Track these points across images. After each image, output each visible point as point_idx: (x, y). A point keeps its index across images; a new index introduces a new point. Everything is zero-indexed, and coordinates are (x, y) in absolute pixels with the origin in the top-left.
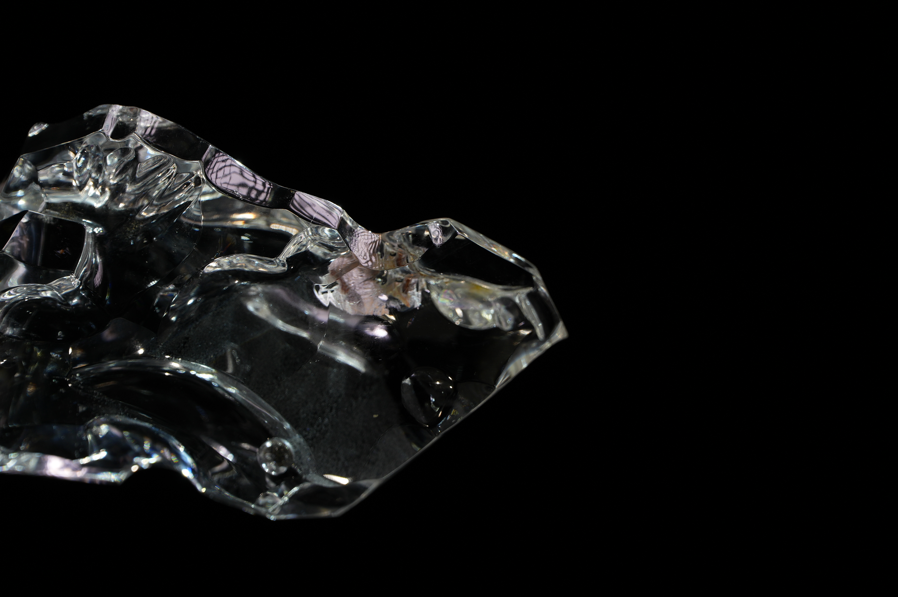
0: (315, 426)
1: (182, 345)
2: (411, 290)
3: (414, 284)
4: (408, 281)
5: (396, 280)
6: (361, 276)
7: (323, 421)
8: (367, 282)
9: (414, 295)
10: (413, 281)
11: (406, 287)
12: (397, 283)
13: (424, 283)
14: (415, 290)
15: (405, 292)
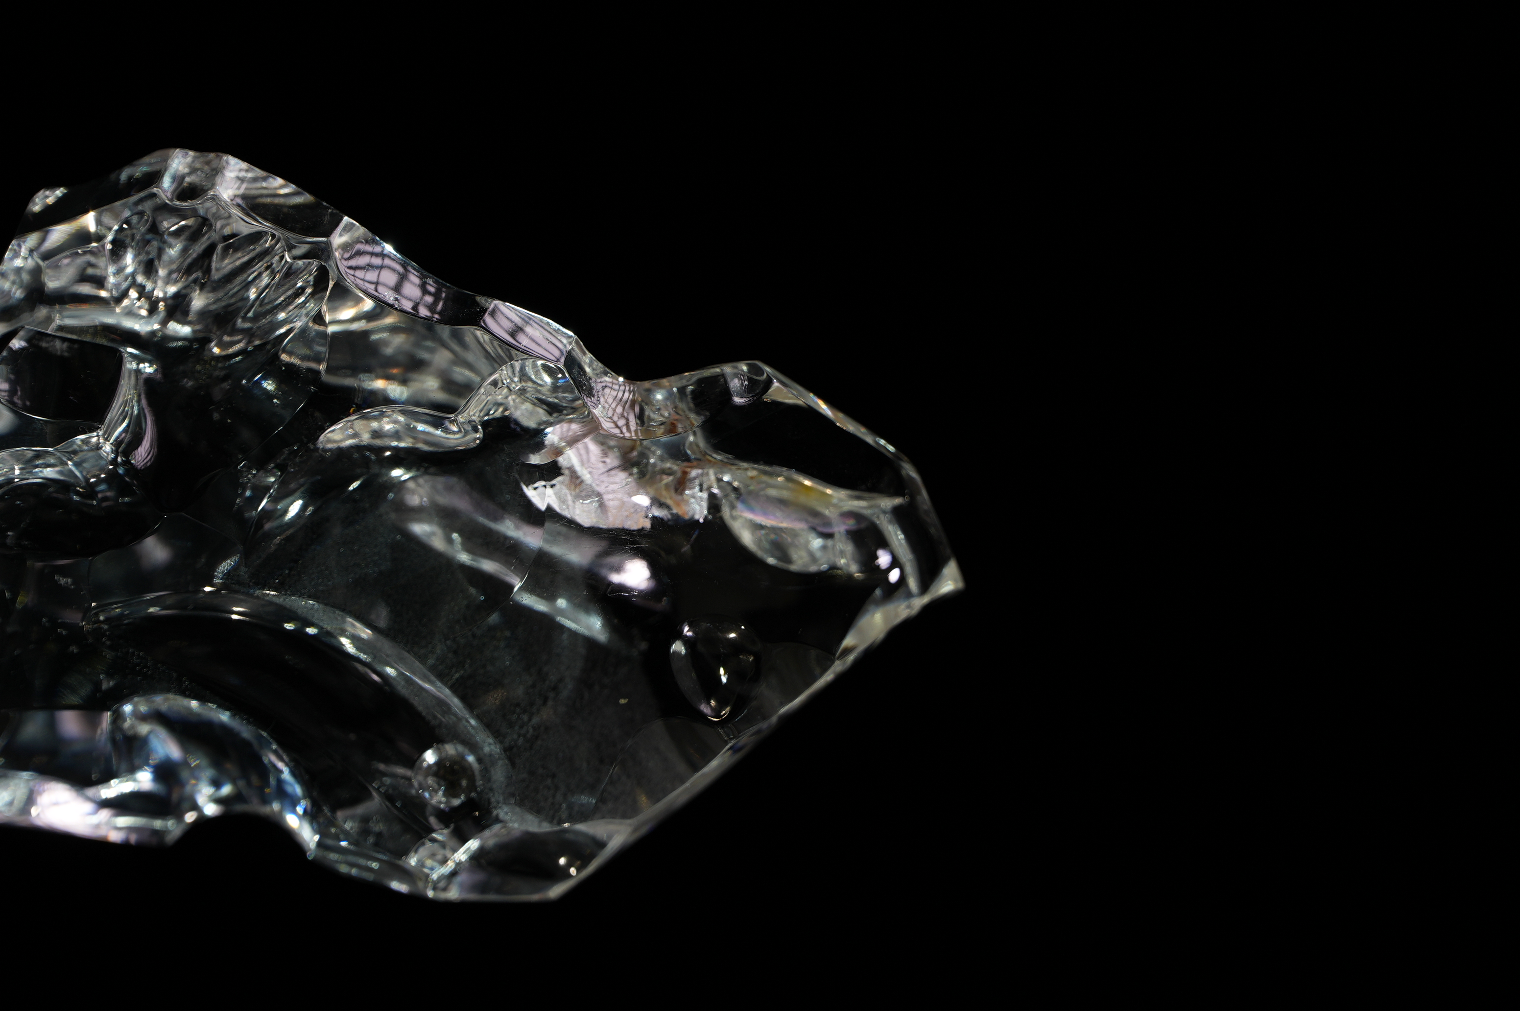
0: (517, 728)
1: (287, 571)
2: (690, 489)
3: (695, 478)
4: (685, 473)
5: (664, 472)
6: (604, 462)
7: (530, 720)
8: (613, 472)
9: (693, 497)
10: (694, 473)
11: (681, 485)
12: (665, 477)
13: (712, 477)
14: (697, 488)
15: (679, 491)
